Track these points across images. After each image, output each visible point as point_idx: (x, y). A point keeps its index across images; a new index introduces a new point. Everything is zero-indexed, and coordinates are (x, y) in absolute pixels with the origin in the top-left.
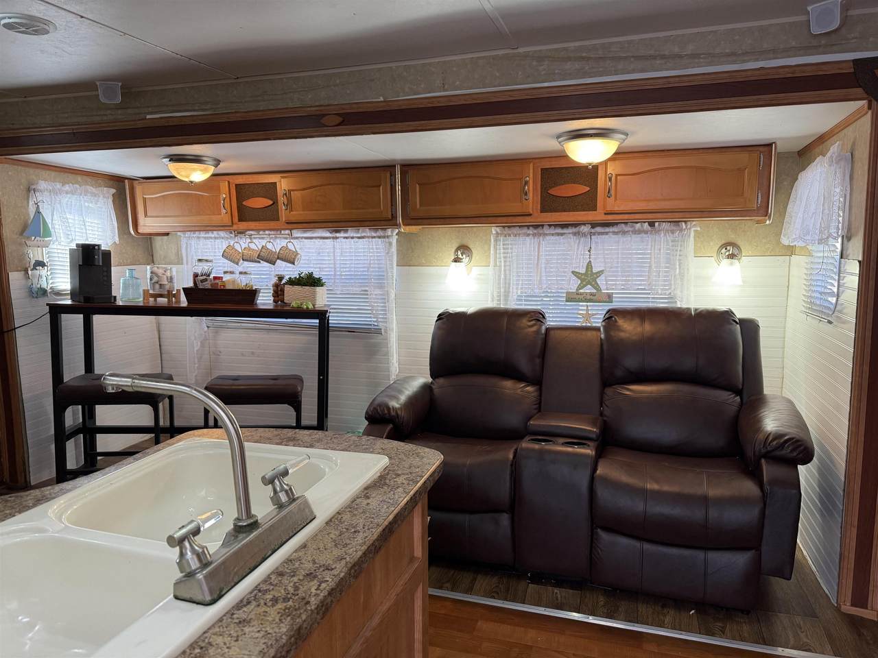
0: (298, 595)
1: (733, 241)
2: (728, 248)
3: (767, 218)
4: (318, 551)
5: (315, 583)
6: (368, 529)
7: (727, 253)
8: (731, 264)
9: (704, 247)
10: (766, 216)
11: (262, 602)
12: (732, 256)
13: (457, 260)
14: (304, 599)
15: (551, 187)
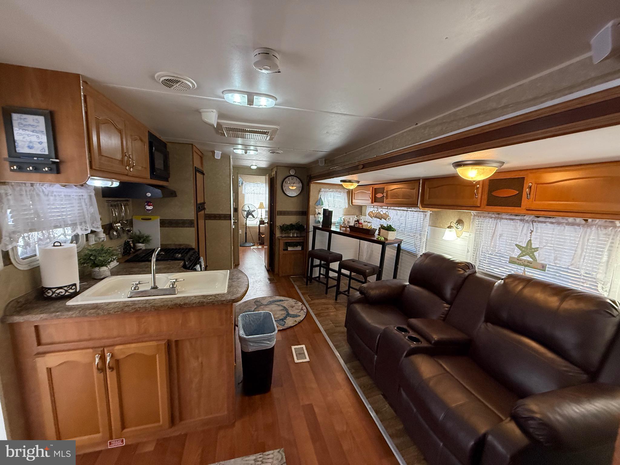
13: (450, 227)
15: (494, 191)
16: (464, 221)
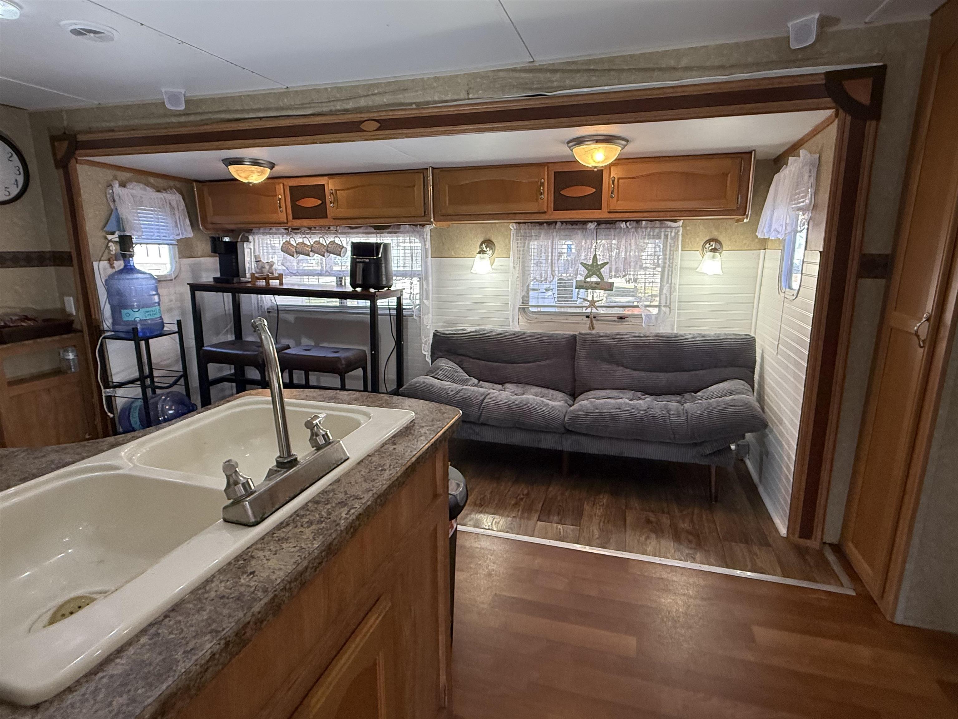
0: (330, 518)
1: (716, 238)
2: (712, 243)
3: (745, 216)
4: (350, 485)
5: (346, 509)
6: (394, 468)
7: (711, 248)
8: (714, 257)
9: (691, 242)
10: (744, 215)
11: (299, 524)
12: (714, 250)
13: (482, 252)
14: (335, 521)
15: (563, 189)
16: (494, 241)
